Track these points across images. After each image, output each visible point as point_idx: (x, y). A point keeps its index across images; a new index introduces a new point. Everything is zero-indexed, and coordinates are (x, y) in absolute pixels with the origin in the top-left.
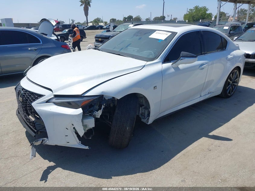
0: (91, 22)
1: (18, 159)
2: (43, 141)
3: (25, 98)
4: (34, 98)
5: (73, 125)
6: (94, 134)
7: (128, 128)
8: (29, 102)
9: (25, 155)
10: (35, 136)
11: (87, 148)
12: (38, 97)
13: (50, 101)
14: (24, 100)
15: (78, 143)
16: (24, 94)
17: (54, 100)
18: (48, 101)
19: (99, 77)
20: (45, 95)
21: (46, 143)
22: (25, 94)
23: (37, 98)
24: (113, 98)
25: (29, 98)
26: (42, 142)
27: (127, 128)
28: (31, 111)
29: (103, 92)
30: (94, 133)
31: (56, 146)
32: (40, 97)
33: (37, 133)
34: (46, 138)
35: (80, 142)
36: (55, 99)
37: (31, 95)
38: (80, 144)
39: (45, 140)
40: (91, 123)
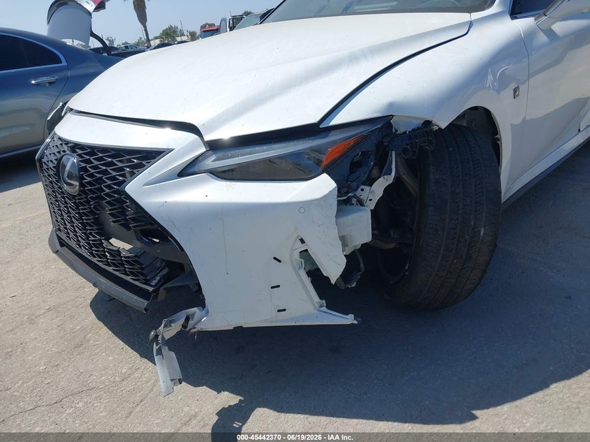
0: (156, 38)
1: (99, 398)
2: (188, 319)
3: (91, 176)
4: (127, 167)
5: (302, 241)
6: (363, 270)
7: (482, 232)
8: (109, 187)
9: (117, 379)
10: (146, 310)
11: (349, 319)
12: (144, 162)
13: (196, 169)
14: (89, 183)
15: (317, 306)
16: (83, 165)
17: (211, 162)
18: (187, 171)
19: (354, 58)
20: (171, 150)
21: (199, 327)
22: (88, 162)
23: (141, 167)
24: (428, 123)
25: (105, 172)
26: (184, 326)
27: (480, 231)
28: (125, 219)
29: (391, 105)
30: (362, 265)
31: (239, 330)
32: (153, 161)
33: (156, 296)
34: (195, 309)
35: (324, 301)
36: (213, 157)
37: (114, 161)
38: (324, 309)
39: (193, 315)
40: (361, 229)
